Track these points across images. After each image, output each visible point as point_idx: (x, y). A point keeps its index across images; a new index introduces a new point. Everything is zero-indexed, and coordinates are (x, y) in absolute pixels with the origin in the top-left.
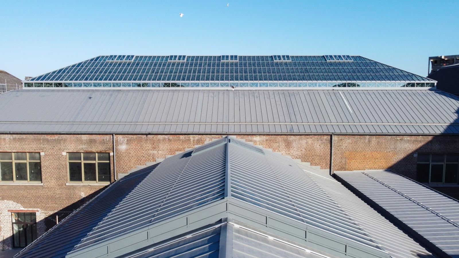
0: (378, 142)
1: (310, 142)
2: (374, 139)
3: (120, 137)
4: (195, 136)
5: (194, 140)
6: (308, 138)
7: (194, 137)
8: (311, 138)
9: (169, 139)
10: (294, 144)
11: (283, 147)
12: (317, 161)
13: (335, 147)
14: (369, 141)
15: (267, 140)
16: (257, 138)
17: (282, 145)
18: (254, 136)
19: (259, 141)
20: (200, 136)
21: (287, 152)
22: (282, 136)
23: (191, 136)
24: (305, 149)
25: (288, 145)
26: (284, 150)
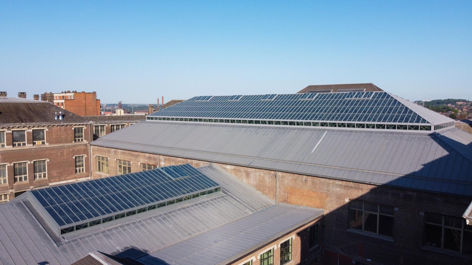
0: (313, 182)
1: (262, 175)
2: (310, 178)
3: (161, 156)
4: (195, 160)
5: (195, 163)
6: (261, 172)
7: (195, 162)
8: (263, 172)
9: (183, 161)
10: (252, 175)
11: (244, 176)
12: (267, 191)
13: (280, 182)
14: (306, 180)
15: (234, 169)
16: (228, 167)
17: (244, 175)
18: (227, 165)
19: (230, 169)
20: (198, 161)
21: (247, 181)
22: (244, 168)
23: (194, 160)
24: (259, 180)
25: (248, 175)
26: (245, 179)
